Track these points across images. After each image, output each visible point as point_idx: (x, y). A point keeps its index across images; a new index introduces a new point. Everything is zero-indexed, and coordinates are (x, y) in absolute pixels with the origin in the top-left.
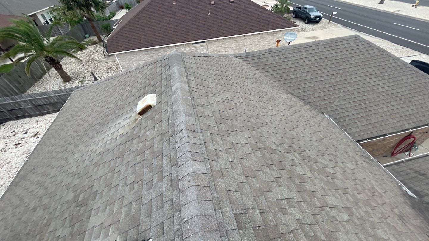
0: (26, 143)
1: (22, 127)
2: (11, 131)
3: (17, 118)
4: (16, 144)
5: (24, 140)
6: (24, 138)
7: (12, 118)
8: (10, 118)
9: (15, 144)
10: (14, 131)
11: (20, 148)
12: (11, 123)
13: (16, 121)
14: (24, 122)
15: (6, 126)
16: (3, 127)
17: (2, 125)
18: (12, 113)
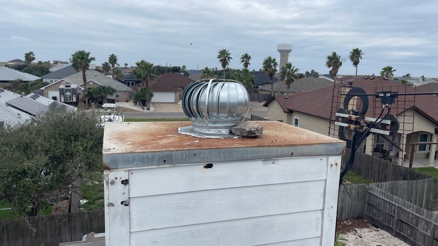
2: (379, 244)
3: (397, 235)
7: (392, 230)
8: (390, 228)
12: (386, 234)
13: (393, 237)
15: (378, 232)
16: (374, 233)
17: (375, 229)
18: (399, 225)
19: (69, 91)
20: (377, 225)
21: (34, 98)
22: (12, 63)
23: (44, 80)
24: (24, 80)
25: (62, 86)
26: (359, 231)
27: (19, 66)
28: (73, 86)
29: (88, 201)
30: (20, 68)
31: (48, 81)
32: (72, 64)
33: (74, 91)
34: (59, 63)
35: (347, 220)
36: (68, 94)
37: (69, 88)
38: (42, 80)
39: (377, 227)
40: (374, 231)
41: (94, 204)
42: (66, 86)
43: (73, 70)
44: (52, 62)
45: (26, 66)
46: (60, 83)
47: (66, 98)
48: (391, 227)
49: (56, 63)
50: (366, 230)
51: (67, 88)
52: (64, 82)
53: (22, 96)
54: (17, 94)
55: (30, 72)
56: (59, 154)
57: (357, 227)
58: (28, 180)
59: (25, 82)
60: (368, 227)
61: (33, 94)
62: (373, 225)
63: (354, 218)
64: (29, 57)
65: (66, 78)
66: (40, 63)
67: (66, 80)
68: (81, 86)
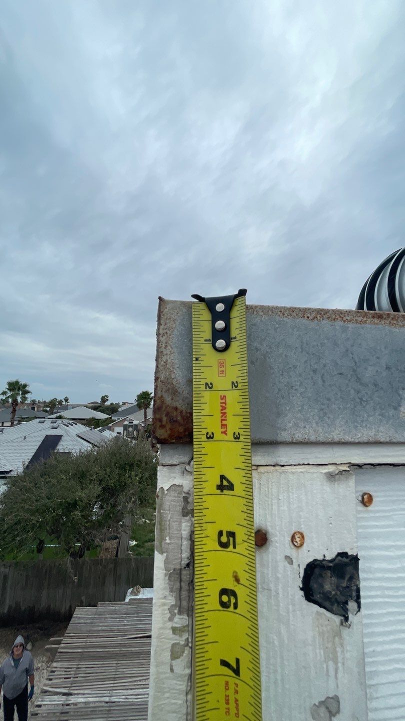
19: (131, 426)
21: (101, 431)
22: (90, 405)
23: (113, 418)
24: (97, 418)
25: (126, 423)
27: (95, 406)
28: (136, 422)
29: (137, 543)
30: (96, 408)
31: (115, 418)
32: (136, 403)
33: (136, 427)
34: (126, 404)
36: (130, 429)
37: (131, 424)
38: (111, 418)
41: (143, 547)
42: (130, 423)
43: (137, 408)
44: (121, 404)
45: (100, 407)
46: (125, 420)
47: (128, 434)
49: (124, 404)
51: (130, 424)
52: (128, 419)
53: (91, 430)
54: (87, 428)
55: (103, 412)
56: (112, 485)
58: (78, 513)
59: (97, 419)
61: (100, 428)
64: (104, 399)
65: (130, 416)
66: (112, 404)
67: (130, 417)
68: (142, 422)
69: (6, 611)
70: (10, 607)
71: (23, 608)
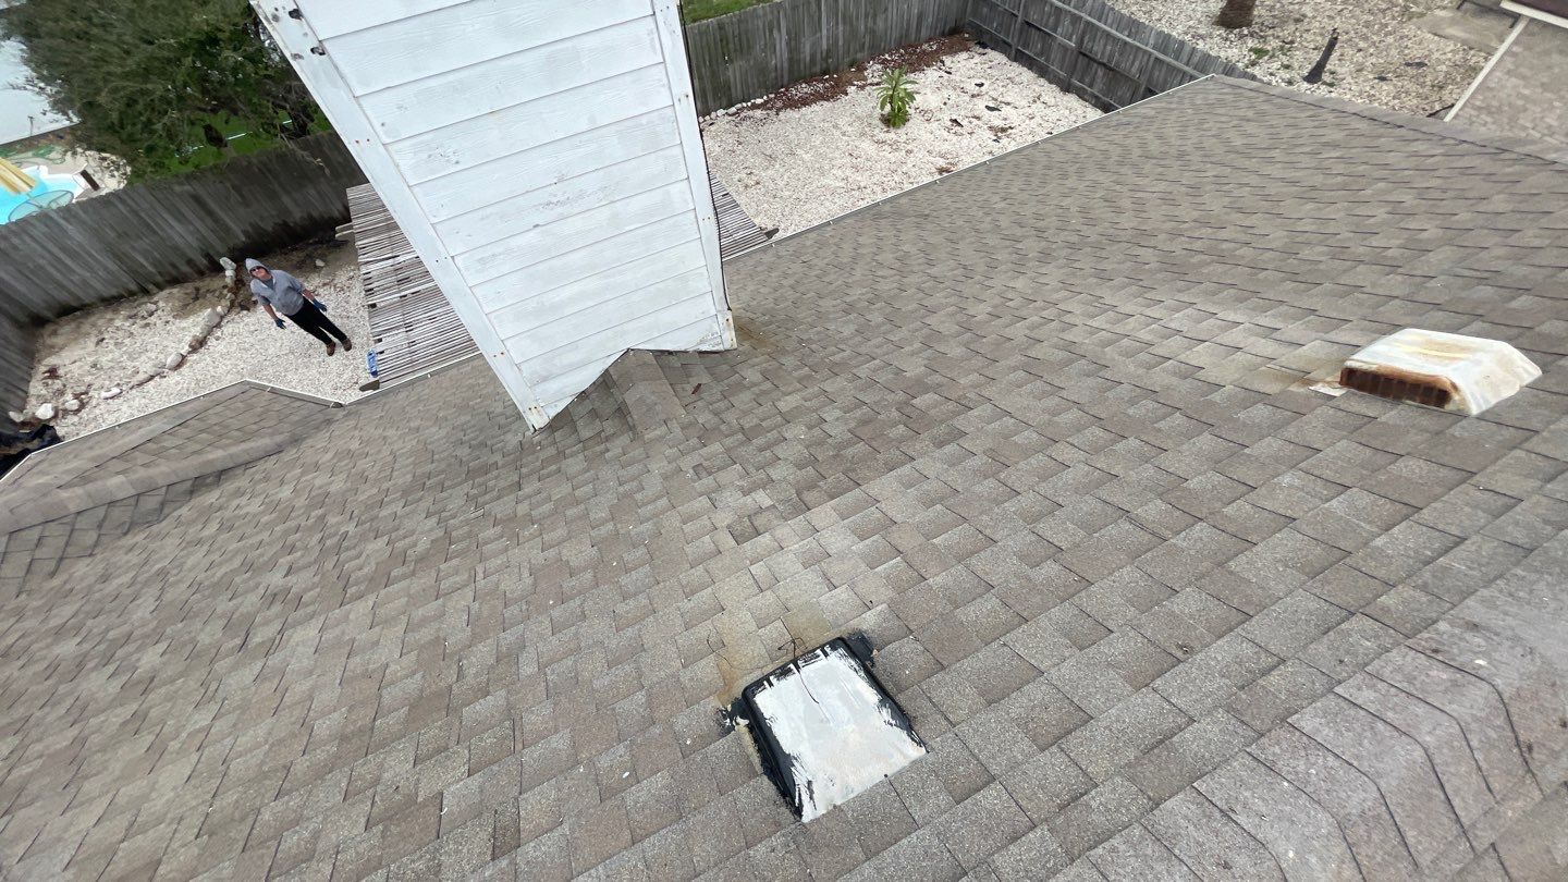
0: (971, 134)
1: (1001, 89)
2: (978, 82)
3: (1019, 57)
4: (955, 121)
5: (975, 121)
6: (978, 118)
7: (1010, 46)
8: (1008, 44)
9: (954, 117)
10: (982, 85)
11: (951, 136)
12: (997, 57)
13: (1009, 63)
14: (1017, 79)
15: (984, 57)
16: (977, 59)
17: (981, 50)
18: (1024, 34)
20: (985, 41)
26: (948, 60)
35: (928, 41)
39: (984, 46)
40: (977, 56)
48: (1009, 41)
50: (964, 55)
57: (945, 54)
60: (968, 50)
62: (979, 43)
63: (943, 34)
69: (244, 239)
70: (245, 233)
71: (270, 229)
